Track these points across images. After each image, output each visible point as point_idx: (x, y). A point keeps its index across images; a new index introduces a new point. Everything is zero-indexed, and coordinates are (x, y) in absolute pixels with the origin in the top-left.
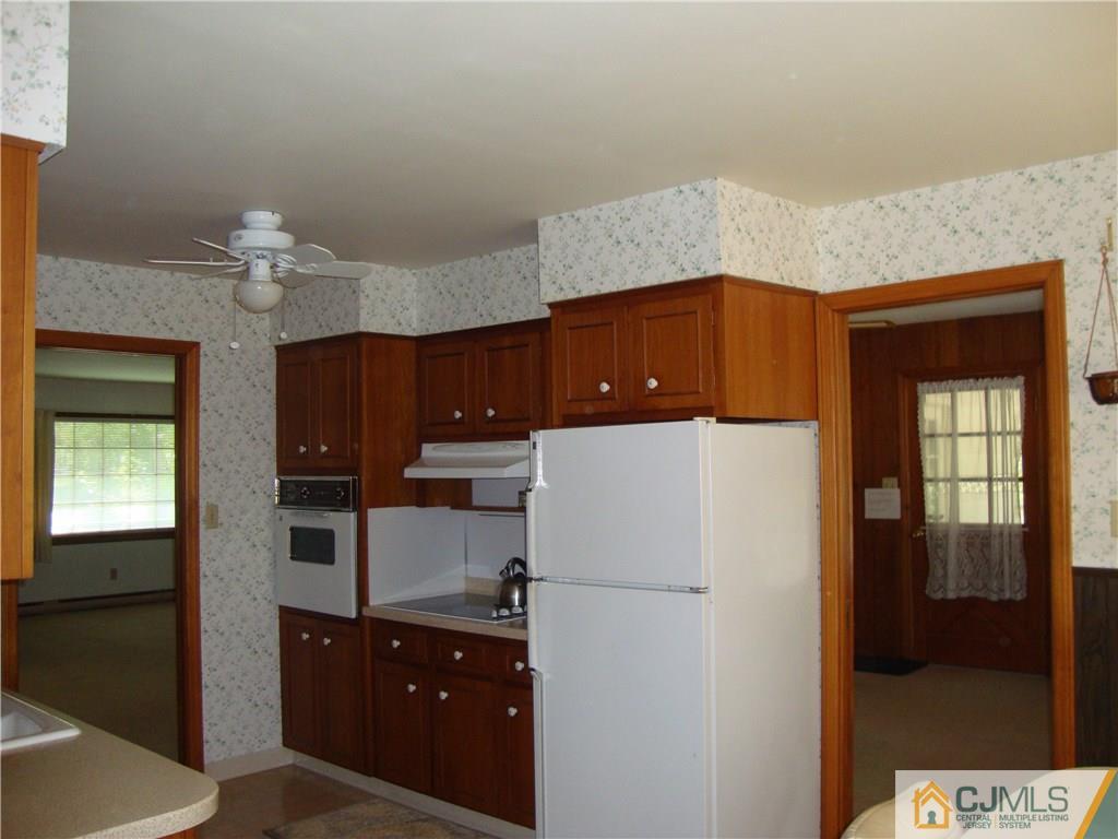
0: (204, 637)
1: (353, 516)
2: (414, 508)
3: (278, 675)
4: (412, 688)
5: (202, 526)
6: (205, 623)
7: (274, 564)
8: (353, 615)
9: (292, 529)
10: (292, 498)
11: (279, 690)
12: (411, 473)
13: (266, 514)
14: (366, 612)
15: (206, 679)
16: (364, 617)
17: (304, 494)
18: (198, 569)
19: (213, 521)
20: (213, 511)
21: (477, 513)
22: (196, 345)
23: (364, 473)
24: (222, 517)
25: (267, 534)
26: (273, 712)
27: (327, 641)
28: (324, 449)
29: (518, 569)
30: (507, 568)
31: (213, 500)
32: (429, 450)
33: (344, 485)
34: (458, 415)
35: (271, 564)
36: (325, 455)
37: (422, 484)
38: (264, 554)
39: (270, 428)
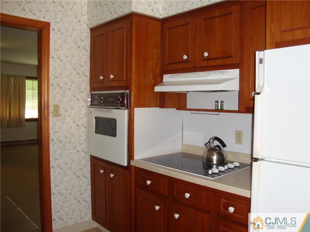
0: (52, 170)
1: (126, 112)
2: (158, 109)
3: (90, 187)
4: (157, 208)
5: (51, 116)
6: (52, 163)
7: (88, 135)
8: (126, 164)
9: (96, 118)
10: (96, 102)
11: (90, 194)
12: (158, 89)
13: (84, 111)
14: (132, 163)
15: (53, 190)
16: (132, 166)
17: (102, 100)
18: (48, 137)
19: (57, 113)
20: (57, 108)
21: (190, 112)
22: (48, 24)
23: (133, 88)
24: (61, 111)
25: (84, 120)
26: (87, 204)
27: (112, 175)
28: (112, 76)
29: (216, 143)
30: (209, 142)
31: (56, 103)
32: (167, 78)
33: (123, 95)
34: (185, 57)
35: (86, 135)
36: (113, 80)
37: (163, 95)
38: (83, 129)
39: (86, 69)
